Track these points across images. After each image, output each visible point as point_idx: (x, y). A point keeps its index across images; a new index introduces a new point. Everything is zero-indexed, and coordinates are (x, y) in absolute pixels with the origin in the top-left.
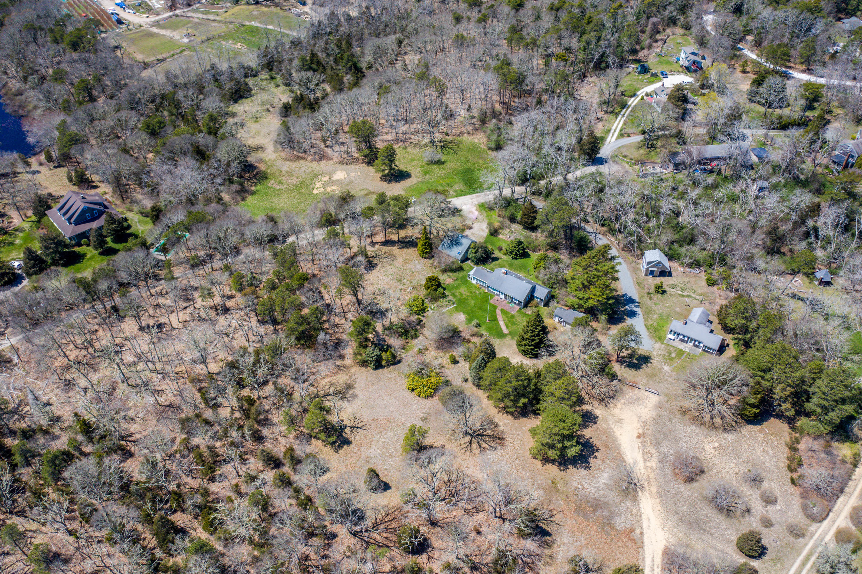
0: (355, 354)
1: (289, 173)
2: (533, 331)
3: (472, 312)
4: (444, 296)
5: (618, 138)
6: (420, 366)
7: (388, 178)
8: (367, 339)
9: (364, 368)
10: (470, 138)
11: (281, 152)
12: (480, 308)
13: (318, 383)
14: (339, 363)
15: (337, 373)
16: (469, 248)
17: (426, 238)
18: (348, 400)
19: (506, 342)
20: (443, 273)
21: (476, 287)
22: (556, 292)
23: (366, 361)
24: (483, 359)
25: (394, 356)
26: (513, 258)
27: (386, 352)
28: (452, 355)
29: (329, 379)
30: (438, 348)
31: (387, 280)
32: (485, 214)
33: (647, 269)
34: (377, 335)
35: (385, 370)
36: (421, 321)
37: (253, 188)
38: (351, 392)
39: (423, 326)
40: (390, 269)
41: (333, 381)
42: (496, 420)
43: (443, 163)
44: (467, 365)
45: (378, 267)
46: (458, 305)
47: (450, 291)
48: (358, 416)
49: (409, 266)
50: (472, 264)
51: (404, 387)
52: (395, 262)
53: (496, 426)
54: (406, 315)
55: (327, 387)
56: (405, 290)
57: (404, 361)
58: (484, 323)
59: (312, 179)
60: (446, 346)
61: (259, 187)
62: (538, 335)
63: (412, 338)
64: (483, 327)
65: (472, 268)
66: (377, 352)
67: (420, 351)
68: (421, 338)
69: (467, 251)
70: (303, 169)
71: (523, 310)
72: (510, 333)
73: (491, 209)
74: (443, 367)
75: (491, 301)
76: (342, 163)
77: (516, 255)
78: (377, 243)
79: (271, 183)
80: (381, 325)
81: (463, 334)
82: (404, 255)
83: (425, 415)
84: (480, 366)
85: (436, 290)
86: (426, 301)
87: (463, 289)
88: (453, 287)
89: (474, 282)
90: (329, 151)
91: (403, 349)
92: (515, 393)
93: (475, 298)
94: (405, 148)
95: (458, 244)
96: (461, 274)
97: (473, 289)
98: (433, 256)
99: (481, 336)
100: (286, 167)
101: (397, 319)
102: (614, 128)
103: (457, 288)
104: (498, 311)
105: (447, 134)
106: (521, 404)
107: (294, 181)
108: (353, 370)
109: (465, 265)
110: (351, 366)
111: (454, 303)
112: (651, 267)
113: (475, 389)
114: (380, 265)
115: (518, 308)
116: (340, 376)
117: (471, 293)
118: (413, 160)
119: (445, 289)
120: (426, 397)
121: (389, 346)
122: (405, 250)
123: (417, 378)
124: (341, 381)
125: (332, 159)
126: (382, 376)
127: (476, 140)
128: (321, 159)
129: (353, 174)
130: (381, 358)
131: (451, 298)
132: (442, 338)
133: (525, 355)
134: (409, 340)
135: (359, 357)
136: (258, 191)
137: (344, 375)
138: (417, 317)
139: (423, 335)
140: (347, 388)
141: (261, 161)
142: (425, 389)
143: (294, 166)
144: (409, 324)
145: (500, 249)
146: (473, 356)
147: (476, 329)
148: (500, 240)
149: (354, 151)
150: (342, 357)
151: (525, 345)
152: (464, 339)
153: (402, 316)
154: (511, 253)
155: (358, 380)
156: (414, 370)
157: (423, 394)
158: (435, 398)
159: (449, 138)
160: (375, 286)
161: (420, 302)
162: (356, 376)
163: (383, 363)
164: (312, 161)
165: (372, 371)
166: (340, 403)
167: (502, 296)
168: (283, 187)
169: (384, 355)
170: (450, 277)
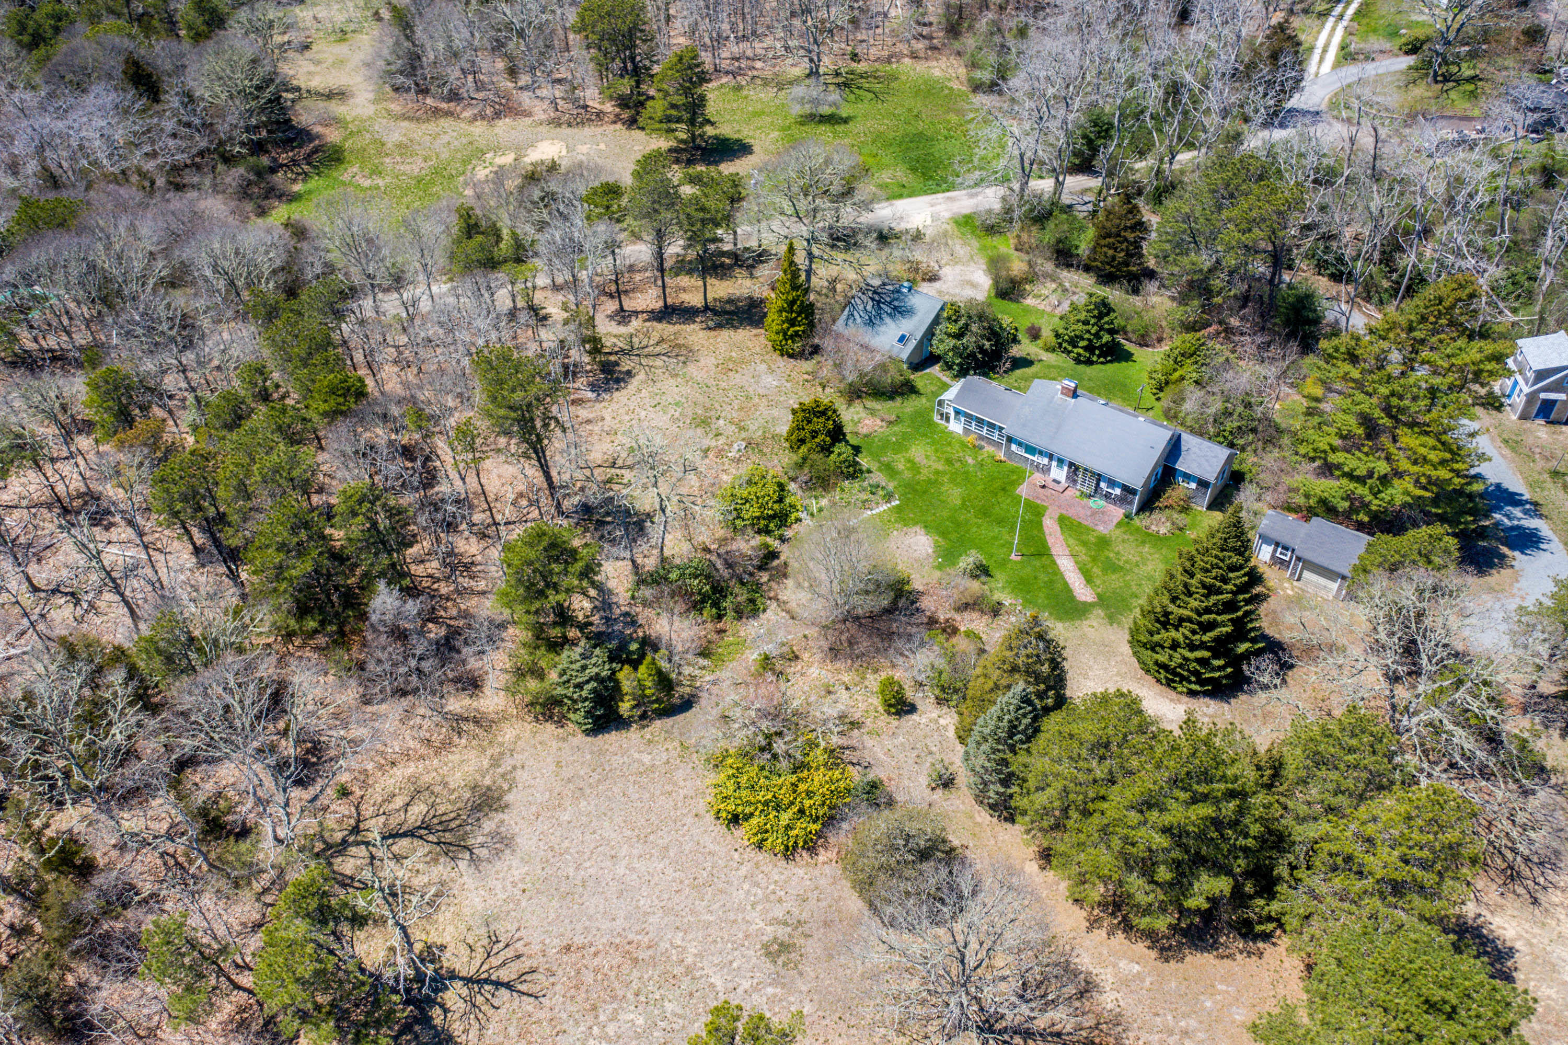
0: (520, 673)
1: (404, 149)
2: (1211, 590)
3: (958, 524)
4: (853, 472)
5: (1337, 65)
6: (765, 725)
7: (684, 156)
8: (563, 616)
9: (550, 727)
10: (921, 67)
11: (393, 100)
12: (985, 513)
13: (365, 785)
14: (457, 704)
15: (446, 745)
16: (936, 321)
17: (795, 287)
18: (475, 861)
19: (1090, 632)
20: (850, 402)
21: (963, 445)
22: (1248, 461)
23: (557, 702)
24: (1026, 700)
25: (665, 682)
26: (1078, 361)
27: (635, 664)
28: (890, 682)
29: (411, 769)
30: (834, 652)
31: (661, 420)
32: (975, 243)
33: (1531, 398)
34: (605, 603)
35: (633, 735)
36: (773, 555)
37: (297, 187)
38: (488, 825)
39: (782, 573)
40: (671, 388)
41: (427, 779)
42: (1085, 961)
43: (845, 121)
44: (949, 720)
45: (635, 383)
46: (906, 502)
47: (875, 457)
48: (505, 929)
49: (737, 379)
50: (946, 377)
51: (701, 805)
52: (692, 369)
53: (1087, 989)
54: (721, 533)
55: (399, 802)
56: (720, 453)
57: (705, 701)
58: (1003, 563)
59: (466, 161)
60: (864, 644)
61: (313, 183)
62: (1230, 606)
63: (739, 614)
64: (1000, 578)
65: (945, 387)
66: (599, 664)
67: (767, 661)
68: (772, 615)
69: (930, 333)
70: (445, 139)
71: (1137, 521)
72: (1102, 601)
73: (991, 230)
74: (855, 725)
75: (1023, 490)
76: (556, 123)
77: (1090, 348)
78: (636, 313)
79: (351, 172)
80: (625, 567)
81: (927, 603)
82: (722, 347)
83: (782, 932)
84: (1012, 730)
85: (826, 450)
86: (792, 486)
87: (919, 452)
88: (886, 445)
89: (956, 427)
90: (526, 99)
91: (705, 653)
92: (1176, 854)
93: (964, 478)
94: (739, 88)
95: (900, 311)
96: (911, 405)
97: (955, 452)
98: (816, 350)
99: (996, 611)
100: (396, 133)
101: (686, 547)
102: (1320, 43)
103: (900, 447)
104: (1049, 524)
105: (855, 57)
106: (1196, 902)
107: (415, 167)
108: (508, 733)
109: (919, 379)
110: (504, 717)
111: (889, 497)
112: (1546, 389)
113: (983, 816)
114: (641, 376)
115: (1118, 513)
116: (454, 758)
117: (949, 462)
118: (757, 114)
119: (857, 449)
120: (789, 852)
121: (650, 644)
122: (726, 335)
123: (753, 771)
124: (456, 779)
125: (529, 114)
126: (617, 761)
127: (937, 73)
128: (497, 115)
129: (584, 149)
130: (617, 687)
131: (878, 477)
132: (851, 618)
133: (1169, 683)
134: (728, 622)
135: (533, 684)
136: (310, 192)
137: (472, 755)
138: (758, 540)
139: (781, 603)
140: (477, 808)
141: (336, 121)
142: (785, 817)
143: (421, 132)
144: (729, 565)
145: (1035, 334)
146: (976, 687)
147: (975, 586)
148: (1028, 311)
149: (592, 96)
150: (472, 684)
151: (1175, 646)
152: (932, 621)
153: (704, 536)
154: (1073, 342)
155: (522, 776)
156: (741, 737)
157: (775, 840)
158: (823, 856)
159: (862, 67)
160: (620, 439)
161: (771, 489)
162: (519, 758)
163: (625, 707)
164: (474, 119)
165: (580, 739)
166: (442, 870)
167: (1060, 474)
168: (380, 182)
169: (626, 678)
170: (872, 412)
